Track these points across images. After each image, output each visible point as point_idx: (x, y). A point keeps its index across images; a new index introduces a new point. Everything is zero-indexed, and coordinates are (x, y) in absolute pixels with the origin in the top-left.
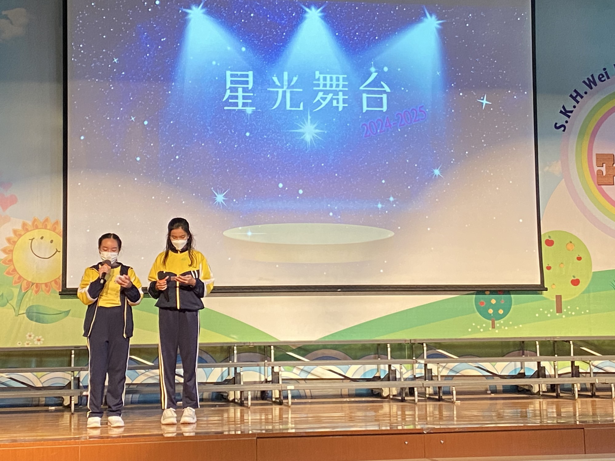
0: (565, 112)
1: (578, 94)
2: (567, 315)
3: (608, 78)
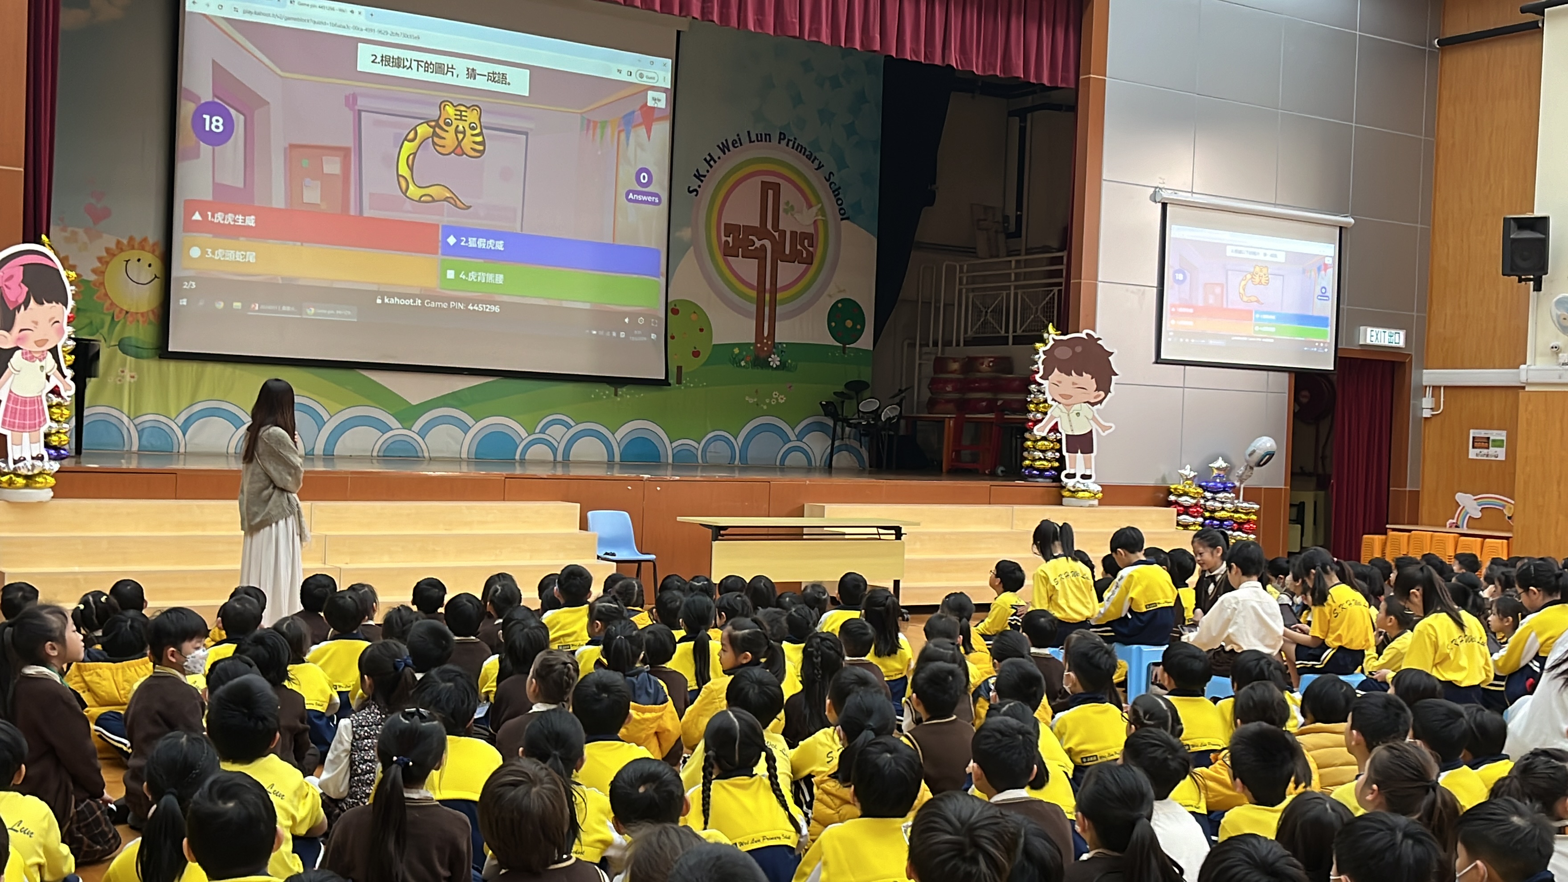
0: (699, 176)
1: (712, 158)
2: (686, 387)
3: (741, 144)
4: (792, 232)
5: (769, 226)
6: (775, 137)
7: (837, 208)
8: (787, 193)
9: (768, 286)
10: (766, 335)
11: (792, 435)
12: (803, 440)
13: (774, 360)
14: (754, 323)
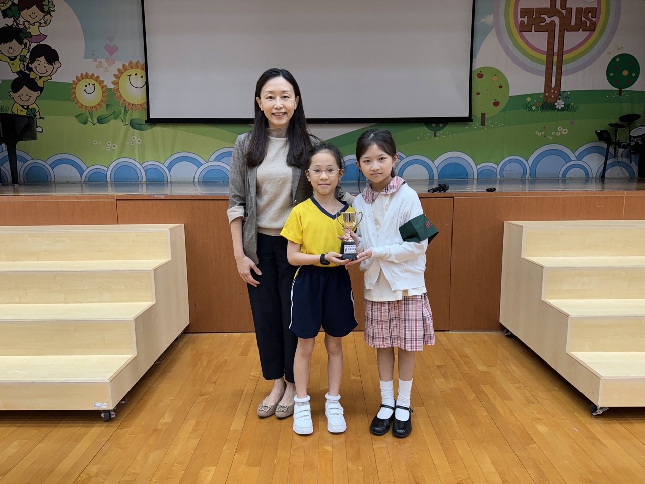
2: (488, 127)
5: (558, 6)
10: (553, 85)
11: (573, 157)
12: (582, 160)
13: (560, 104)
14: (543, 78)
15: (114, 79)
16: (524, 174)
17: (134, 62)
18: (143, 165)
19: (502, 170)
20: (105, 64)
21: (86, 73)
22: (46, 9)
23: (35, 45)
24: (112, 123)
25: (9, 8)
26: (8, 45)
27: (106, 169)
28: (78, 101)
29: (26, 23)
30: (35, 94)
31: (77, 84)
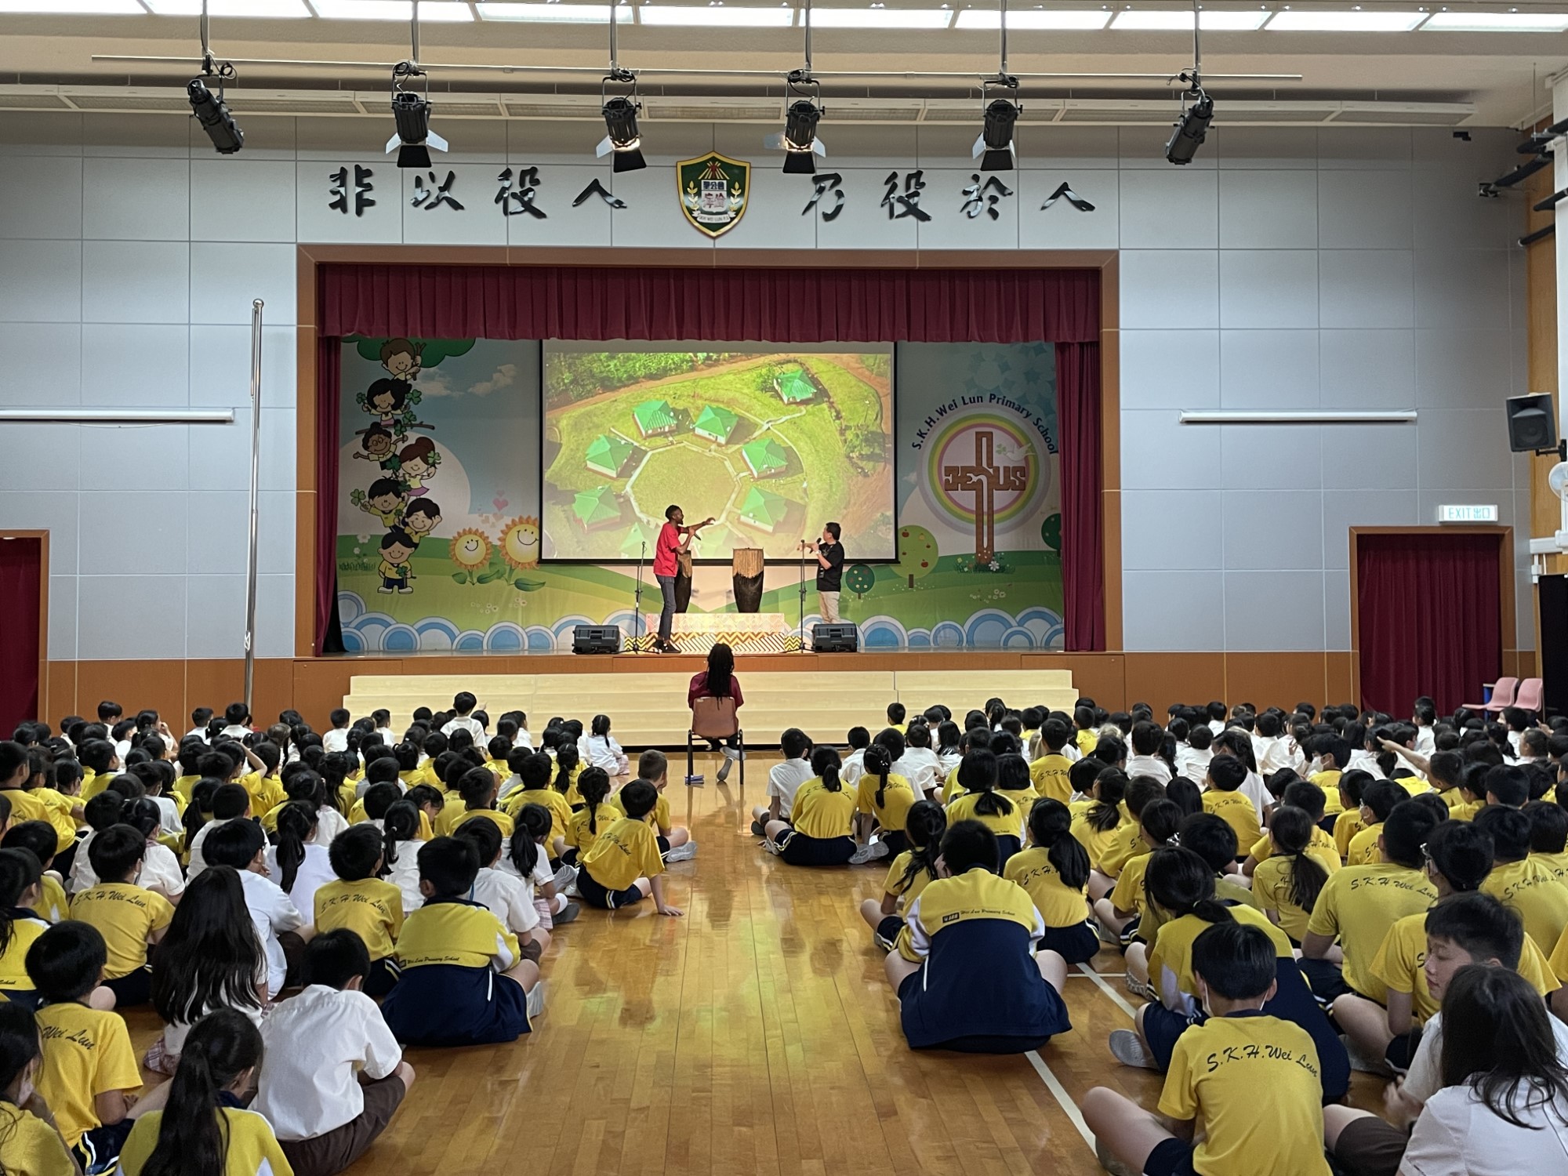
0: (921, 435)
1: (932, 420)
2: (917, 589)
3: (957, 407)
4: (1005, 467)
5: (985, 465)
6: (987, 397)
7: (1045, 445)
8: (998, 438)
9: (985, 509)
10: (985, 546)
11: (1014, 623)
12: (1025, 625)
13: (994, 565)
14: (974, 538)
15: (501, 535)
16: (961, 641)
17: (525, 517)
18: (527, 630)
19: (935, 637)
20: (492, 519)
21: (470, 529)
22: (431, 461)
23: (415, 498)
24: (495, 582)
25: (389, 460)
26: (384, 497)
27: (483, 635)
28: (457, 559)
29: (407, 476)
30: (409, 551)
31: (457, 540)
